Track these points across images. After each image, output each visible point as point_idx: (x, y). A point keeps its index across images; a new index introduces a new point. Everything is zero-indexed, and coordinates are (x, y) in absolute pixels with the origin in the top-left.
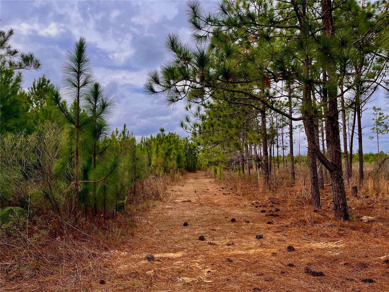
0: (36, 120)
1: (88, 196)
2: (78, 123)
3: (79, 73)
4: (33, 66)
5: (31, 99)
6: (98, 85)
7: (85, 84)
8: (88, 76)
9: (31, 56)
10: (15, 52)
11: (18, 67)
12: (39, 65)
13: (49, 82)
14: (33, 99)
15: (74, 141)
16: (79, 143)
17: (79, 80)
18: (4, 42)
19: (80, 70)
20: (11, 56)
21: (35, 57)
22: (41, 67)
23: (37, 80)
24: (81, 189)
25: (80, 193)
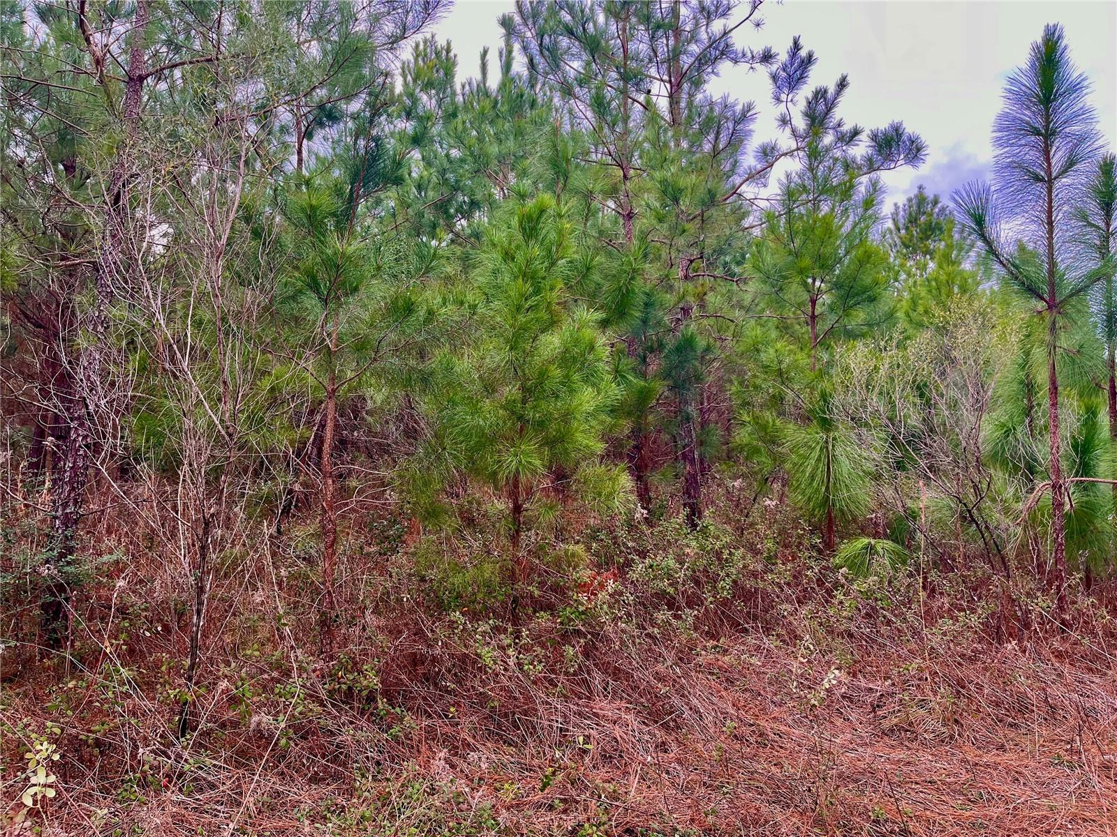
0: (910, 311)
1: (1096, 528)
2: (1052, 294)
3: (1047, 135)
4: (902, 157)
5: (892, 260)
6: (1112, 163)
7: (1070, 164)
8: (1082, 139)
9: (897, 130)
10: (856, 132)
11: (865, 169)
12: (919, 150)
13: (936, 202)
14: (895, 258)
15: (1039, 353)
16: (1059, 357)
17: (1048, 160)
18: (827, 114)
19: (1051, 125)
20: (844, 148)
21: (906, 131)
22: (926, 152)
23: (901, 206)
24: (1071, 505)
25: (1068, 516)
